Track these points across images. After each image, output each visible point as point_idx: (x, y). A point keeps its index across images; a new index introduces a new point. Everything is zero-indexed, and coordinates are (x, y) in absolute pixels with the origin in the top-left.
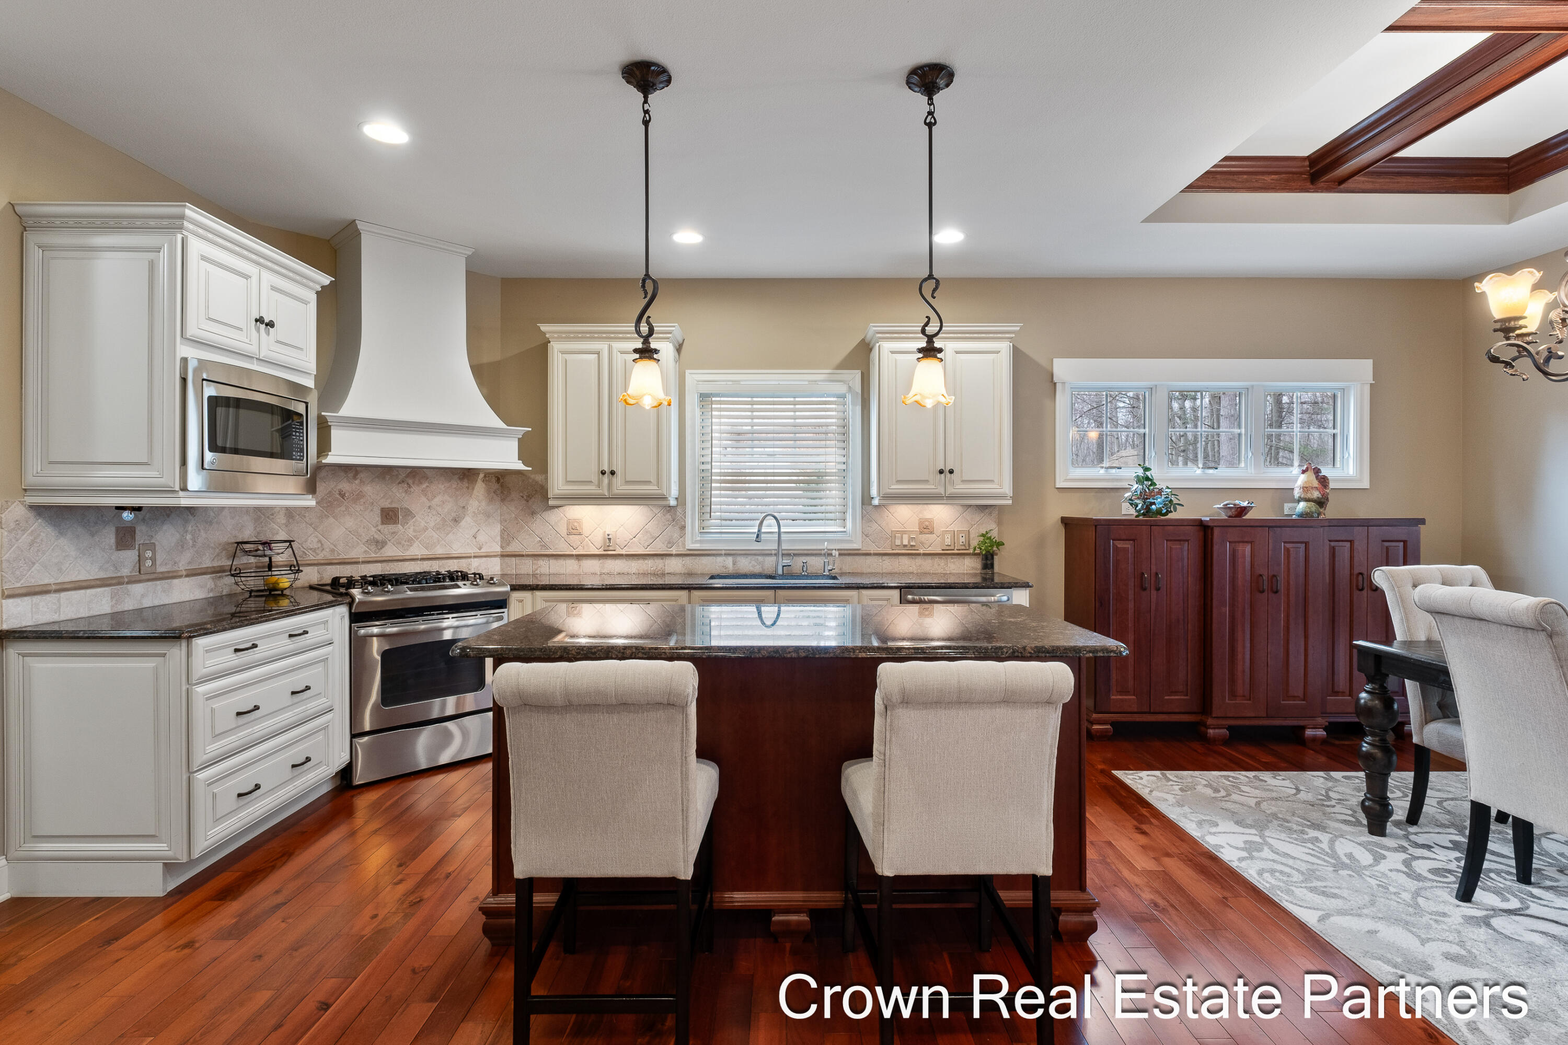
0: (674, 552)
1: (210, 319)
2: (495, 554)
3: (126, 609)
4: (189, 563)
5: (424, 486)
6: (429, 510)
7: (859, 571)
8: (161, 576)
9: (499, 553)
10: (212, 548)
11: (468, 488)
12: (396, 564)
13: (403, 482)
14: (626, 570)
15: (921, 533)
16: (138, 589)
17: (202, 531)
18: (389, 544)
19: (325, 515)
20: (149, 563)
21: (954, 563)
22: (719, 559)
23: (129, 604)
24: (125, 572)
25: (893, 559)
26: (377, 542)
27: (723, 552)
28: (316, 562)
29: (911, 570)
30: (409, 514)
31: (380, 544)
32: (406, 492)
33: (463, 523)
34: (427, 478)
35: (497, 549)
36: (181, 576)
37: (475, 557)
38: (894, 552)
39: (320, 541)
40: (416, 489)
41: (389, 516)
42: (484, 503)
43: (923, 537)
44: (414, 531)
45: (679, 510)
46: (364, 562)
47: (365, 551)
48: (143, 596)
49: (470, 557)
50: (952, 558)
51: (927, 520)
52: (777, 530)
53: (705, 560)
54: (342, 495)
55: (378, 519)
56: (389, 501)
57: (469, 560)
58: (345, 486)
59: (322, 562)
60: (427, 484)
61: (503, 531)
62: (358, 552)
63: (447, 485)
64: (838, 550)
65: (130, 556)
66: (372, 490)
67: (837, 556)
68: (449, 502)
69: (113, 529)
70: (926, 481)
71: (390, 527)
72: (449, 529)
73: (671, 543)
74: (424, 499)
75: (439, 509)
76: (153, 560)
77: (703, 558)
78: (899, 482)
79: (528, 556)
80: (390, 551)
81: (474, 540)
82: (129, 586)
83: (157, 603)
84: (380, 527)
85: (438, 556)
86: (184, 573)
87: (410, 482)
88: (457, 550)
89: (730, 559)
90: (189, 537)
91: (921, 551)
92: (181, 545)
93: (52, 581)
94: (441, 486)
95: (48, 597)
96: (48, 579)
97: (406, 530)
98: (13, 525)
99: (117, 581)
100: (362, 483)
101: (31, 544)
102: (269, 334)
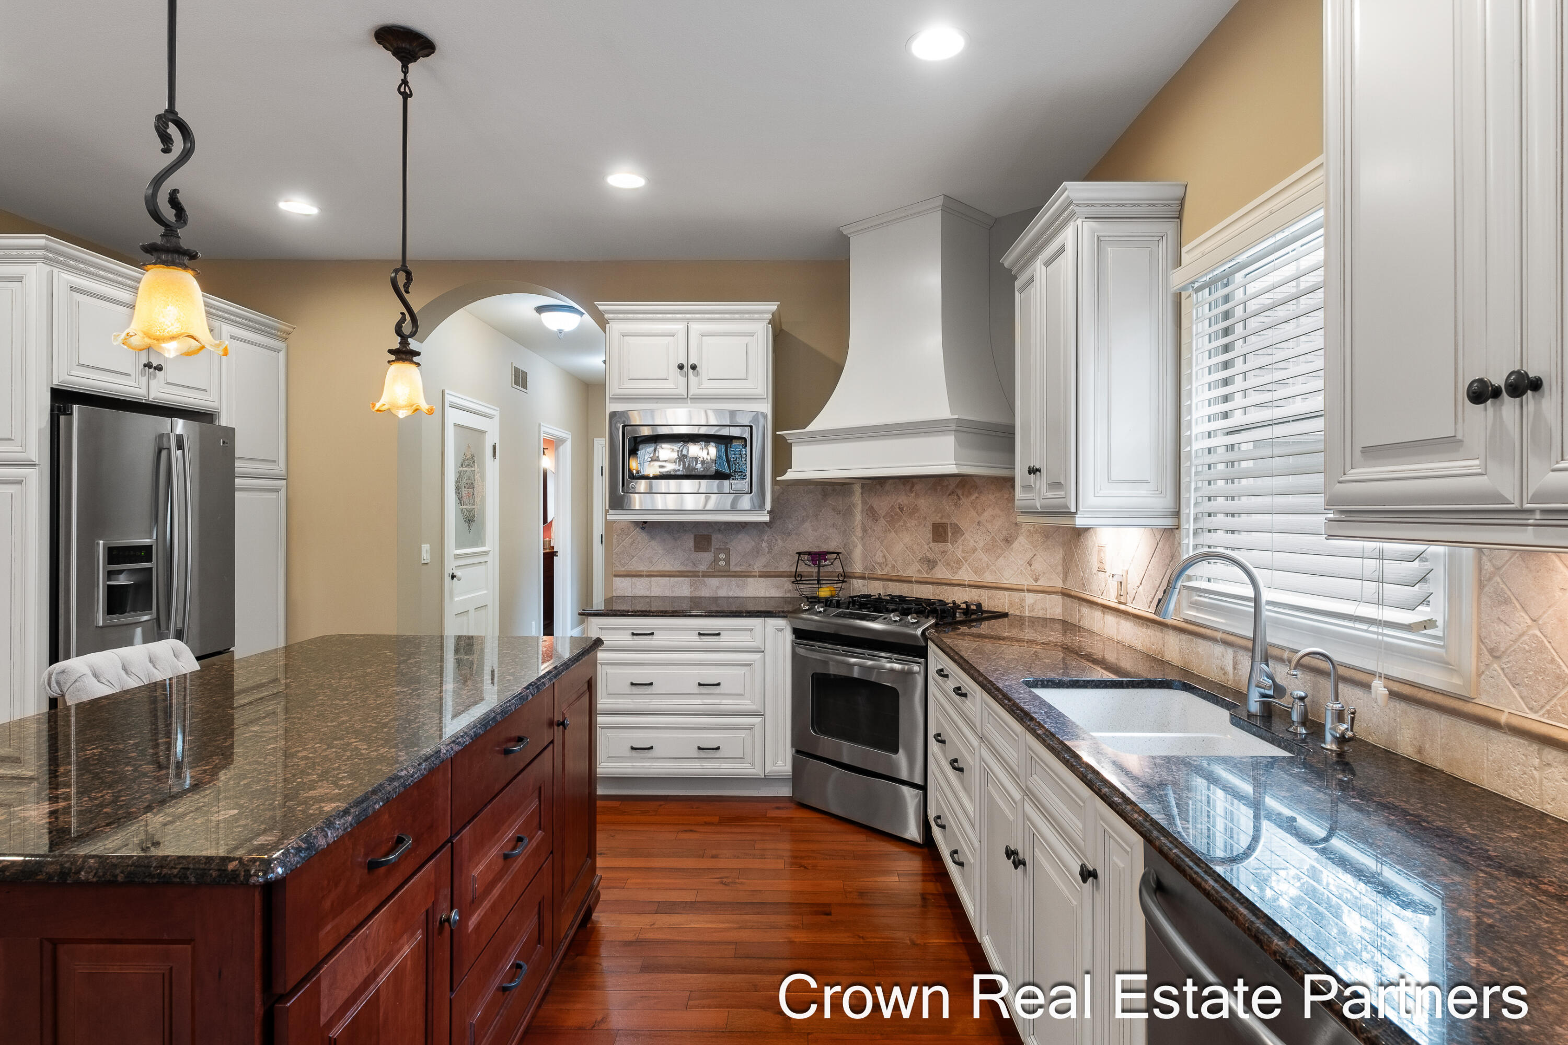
0: (1168, 621)
1: (632, 378)
2: (1053, 590)
3: (703, 595)
4: (765, 566)
5: (973, 497)
6: (978, 527)
8: (733, 574)
9: (1060, 590)
10: (790, 555)
12: (945, 587)
13: (953, 493)
16: (714, 582)
17: (779, 541)
18: (940, 564)
19: (889, 530)
20: (722, 563)
23: (705, 592)
24: (702, 568)
26: (929, 561)
28: (880, 577)
30: (958, 531)
31: (931, 563)
32: (955, 505)
33: (1016, 545)
34: (977, 488)
35: (1060, 584)
36: (754, 576)
37: (1029, 591)
39: (884, 556)
40: (965, 501)
41: (940, 532)
44: (963, 551)
46: (916, 582)
47: (919, 570)
48: (718, 587)
49: (1023, 590)
54: (901, 509)
55: (930, 535)
56: (940, 515)
57: (1022, 594)
58: (903, 499)
59: (885, 577)
60: (977, 495)
61: (1065, 559)
62: (912, 571)
63: (998, 495)
64: (1389, 677)
65: (707, 557)
66: (925, 503)
68: (999, 517)
69: (692, 536)
71: (941, 544)
72: (999, 551)
74: (973, 513)
75: (989, 526)
76: (728, 561)
77: (1200, 641)
79: (1076, 597)
80: (941, 573)
81: (1029, 568)
82: (706, 579)
83: (731, 594)
84: (932, 545)
85: (986, 584)
86: (757, 574)
87: (960, 492)
88: (1008, 579)
90: (764, 545)
92: (757, 552)
93: (646, 569)
94: (991, 497)
95: (642, 579)
96: (642, 568)
97: (956, 550)
98: (619, 531)
99: (692, 574)
100: (917, 495)
101: (632, 544)
102: (697, 375)
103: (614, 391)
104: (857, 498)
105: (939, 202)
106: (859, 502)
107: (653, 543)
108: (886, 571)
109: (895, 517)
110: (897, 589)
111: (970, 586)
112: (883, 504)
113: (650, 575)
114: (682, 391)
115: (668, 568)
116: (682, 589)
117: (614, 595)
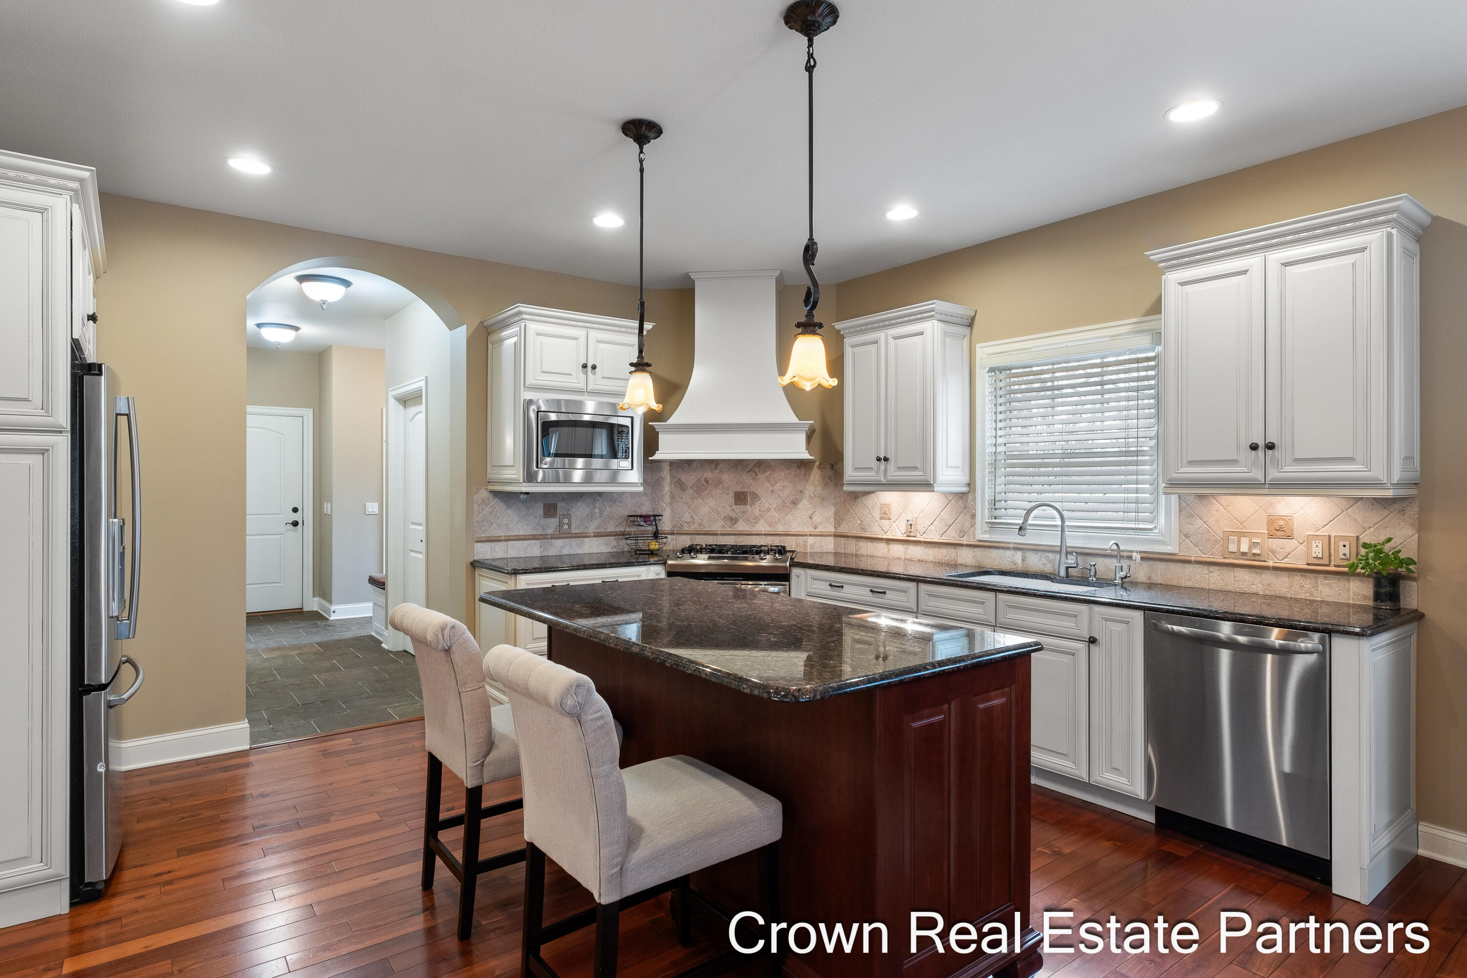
0: (965, 542)
1: (544, 372)
2: (829, 534)
3: (550, 554)
4: (597, 528)
5: (768, 473)
6: (771, 494)
7: (1174, 583)
8: (574, 535)
9: (833, 533)
10: (616, 519)
11: (805, 475)
12: (745, 537)
13: (751, 470)
14: (924, 557)
15: (1271, 536)
16: (559, 543)
17: (607, 507)
18: (741, 521)
19: (696, 497)
20: (566, 527)
21: (1329, 586)
22: (1009, 553)
23: (552, 552)
24: (550, 531)
25: (1225, 571)
26: (732, 519)
27: (1012, 546)
28: (689, 532)
29: (1254, 589)
30: (755, 497)
31: (734, 521)
32: (754, 479)
33: (800, 505)
34: (771, 467)
35: (832, 529)
36: (590, 537)
37: (810, 535)
38: (1227, 561)
39: (692, 517)
40: (761, 477)
41: (741, 498)
42: (819, 488)
43: (1275, 543)
44: (760, 511)
45: (970, 496)
46: (721, 534)
47: (723, 526)
48: (562, 547)
49: (806, 535)
50: (1326, 579)
51: (1281, 517)
52: (1061, 524)
53: (994, 553)
54: (707, 482)
55: (732, 500)
56: (740, 486)
57: (806, 538)
58: (709, 475)
59: (693, 532)
60: (770, 472)
61: (836, 513)
62: (717, 527)
63: (787, 472)
64: (1141, 552)
65: (553, 522)
66: (728, 478)
67: (1138, 560)
68: (788, 487)
69: (542, 505)
70: (1234, 462)
71: (741, 507)
72: (788, 510)
73: (962, 533)
74: (767, 484)
75: (780, 493)
76: (569, 525)
77: (992, 550)
78: (1192, 463)
79: (852, 537)
80: (741, 526)
81: (810, 520)
82: (553, 541)
83: (572, 552)
84: (734, 507)
85: (778, 533)
86: (592, 535)
87: (757, 470)
88: (795, 528)
89: (1019, 554)
90: (597, 511)
91: (1271, 564)
92: (591, 516)
93: (503, 534)
94: (782, 474)
95: (500, 544)
96: (500, 533)
97: (754, 510)
98: (480, 502)
99: (544, 537)
100: (721, 472)
101: (491, 513)
102: (595, 374)
103: (530, 381)
104: (666, 473)
105: (777, 273)
106: (668, 477)
107: (510, 512)
108: (693, 528)
109: (701, 488)
110: (711, 541)
111: (766, 535)
112: (689, 478)
113: (508, 539)
114: (582, 385)
115: (522, 532)
116: (534, 550)
117: (476, 558)
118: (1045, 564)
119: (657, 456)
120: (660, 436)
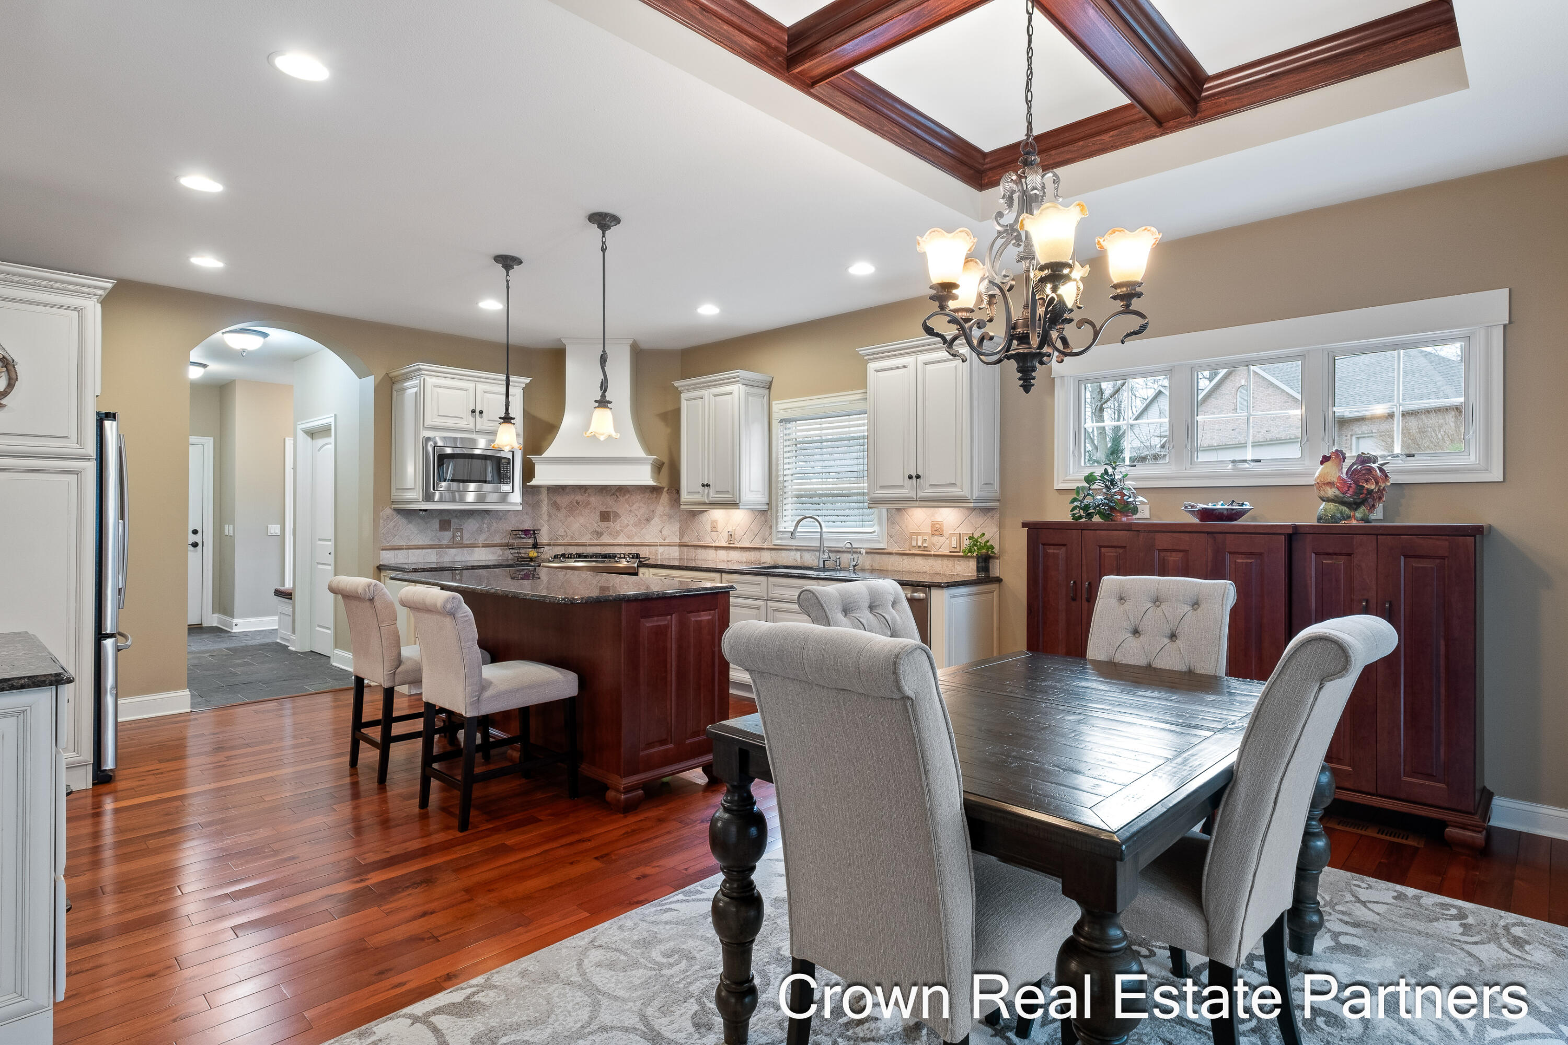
0: (765, 547)
1: (439, 415)
2: (672, 544)
4: (485, 540)
5: (627, 497)
6: (630, 513)
7: (885, 568)
8: (466, 546)
9: (678, 544)
10: (501, 533)
11: (656, 498)
12: (609, 547)
13: (614, 494)
14: (740, 559)
15: (933, 535)
16: (452, 551)
17: (494, 523)
18: (605, 534)
19: (569, 516)
20: (458, 539)
21: (960, 565)
22: (793, 553)
23: (447, 559)
24: (445, 542)
25: (910, 558)
26: (598, 532)
27: (794, 548)
28: (563, 543)
29: (924, 569)
30: (617, 515)
31: (599, 534)
32: (615, 501)
33: (652, 522)
34: (629, 492)
35: (677, 541)
36: (479, 547)
38: (911, 552)
39: (565, 531)
40: (622, 499)
41: (605, 516)
42: (667, 508)
43: (935, 539)
44: (620, 526)
45: (769, 513)
46: (589, 545)
47: (591, 538)
48: (455, 555)
49: (657, 545)
50: (958, 560)
51: (938, 523)
52: (819, 530)
53: (784, 554)
54: (578, 503)
55: (598, 518)
56: (605, 507)
57: (656, 548)
58: (579, 498)
59: (566, 543)
60: (629, 495)
61: (680, 528)
62: (586, 539)
63: (642, 496)
64: (866, 549)
65: (447, 535)
66: (594, 500)
67: (864, 554)
68: (643, 507)
69: (438, 520)
70: (902, 487)
71: (606, 523)
72: (643, 525)
73: (764, 540)
74: (627, 505)
75: (637, 512)
76: (462, 537)
77: (782, 552)
78: (883, 487)
79: (692, 546)
80: (605, 539)
81: (660, 534)
82: (447, 550)
83: (464, 559)
84: (599, 523)
85: (635, 544)
86: (482, 545)
87: (618, 494)
88: (648, 540)
89: (798, 554)
90: (485, 526)
91: (932, 553)
92: (480, 530)
93: (405, 544)
94: (638, 497)
95: (402, 551)
96: (403, 543)
97: (617, 526)
98: (385, 518)
99: (440, 547)
100: (589, 495)
101: (394, 527)
102: (482, 417)
103: (428, 423)
104: (544, 496)
105: (631, 341)
106: (546, 499)
107: (410, 526)
108: (567, 540)
109: (573, 508)
110: (581, 550)
111: (624, 545)
112: (563, 500)
113: (409, 548)
114: (471, 426)
115: (421, 543)
116: (431, 558)
117: (381, 563)
118: (813, 560)
119: (534, 482)
120: (537, 467)
